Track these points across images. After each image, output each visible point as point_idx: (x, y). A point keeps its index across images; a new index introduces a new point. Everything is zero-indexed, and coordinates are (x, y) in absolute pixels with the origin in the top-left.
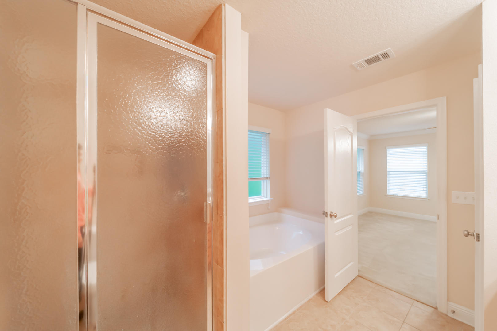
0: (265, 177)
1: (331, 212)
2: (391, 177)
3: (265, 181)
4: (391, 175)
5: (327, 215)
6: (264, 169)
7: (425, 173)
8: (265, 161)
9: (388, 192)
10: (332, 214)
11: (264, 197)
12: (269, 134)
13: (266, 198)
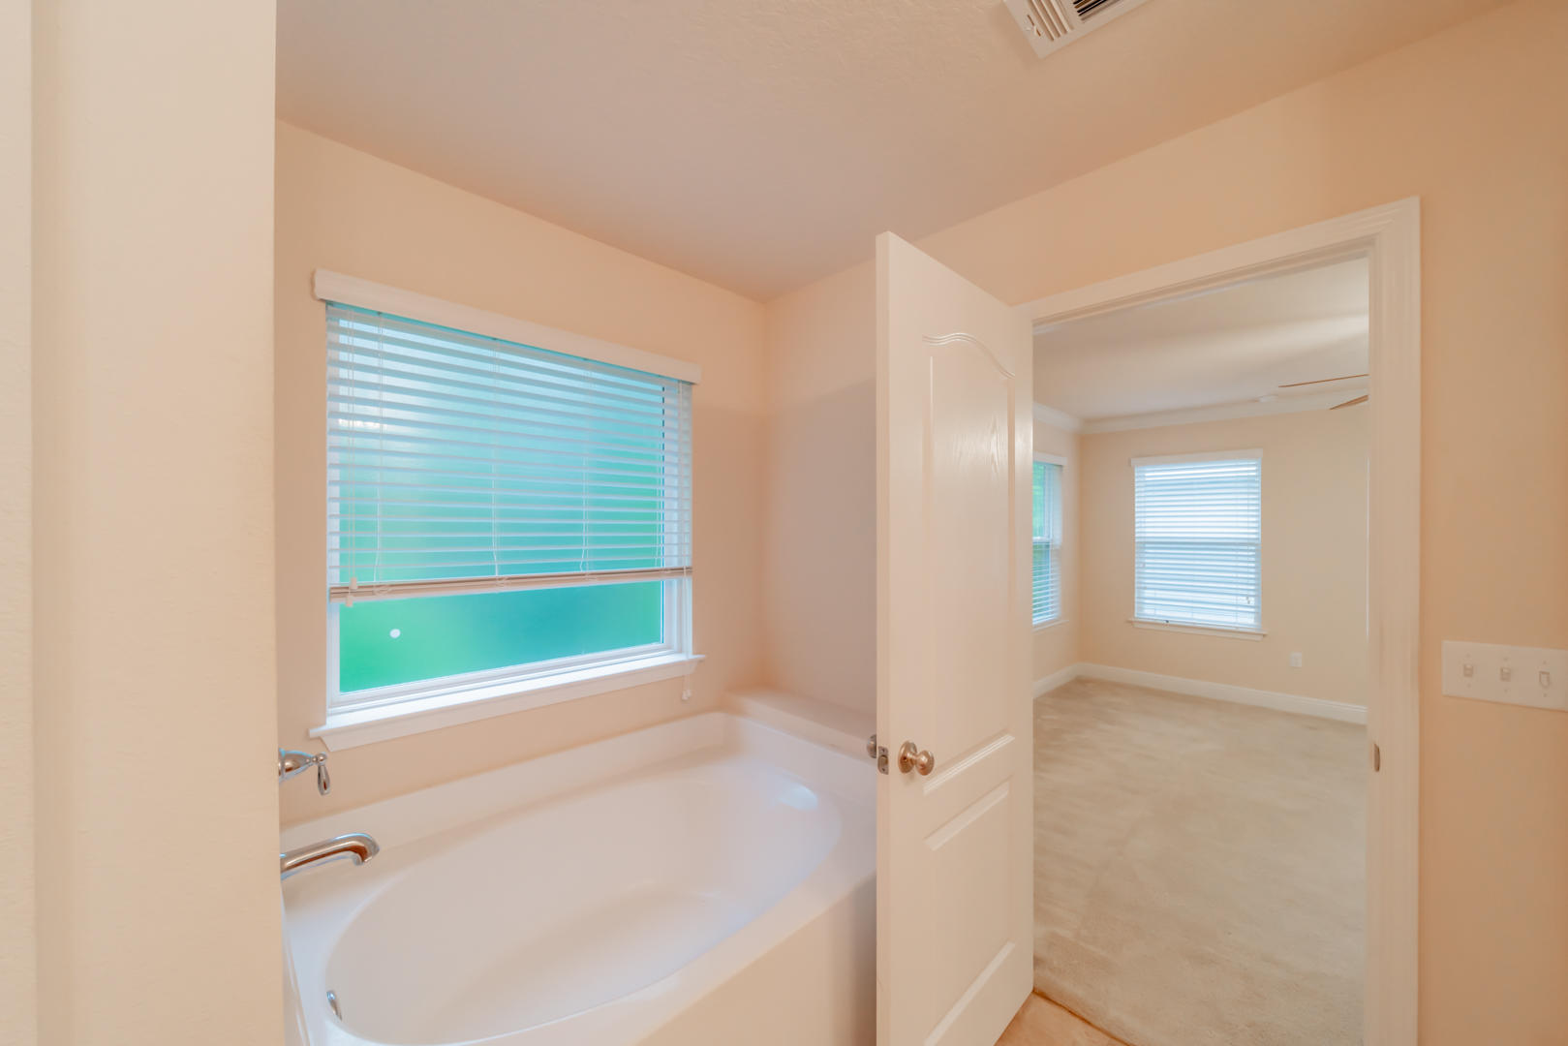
0: (675, 564)
1: (908, 746)
2: (1147, 561)
3: (675, 581)
4: (1147, 555)
5: (887, 762)
6: (672, 533)
7: (1253, 548)
8: (674, 499)
9: (1136, 611)
10: (909, 755)
11: (669, 648)
12: (692, 384)
13: (680, 651)
